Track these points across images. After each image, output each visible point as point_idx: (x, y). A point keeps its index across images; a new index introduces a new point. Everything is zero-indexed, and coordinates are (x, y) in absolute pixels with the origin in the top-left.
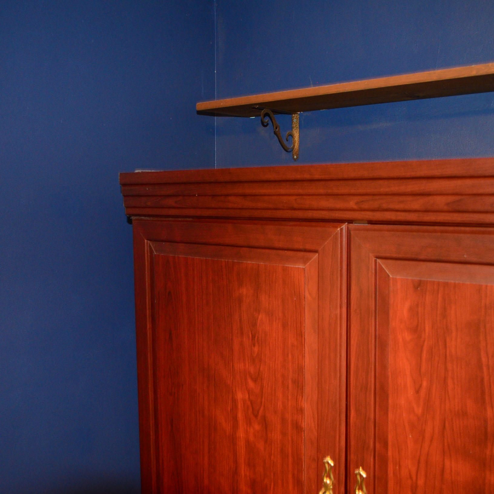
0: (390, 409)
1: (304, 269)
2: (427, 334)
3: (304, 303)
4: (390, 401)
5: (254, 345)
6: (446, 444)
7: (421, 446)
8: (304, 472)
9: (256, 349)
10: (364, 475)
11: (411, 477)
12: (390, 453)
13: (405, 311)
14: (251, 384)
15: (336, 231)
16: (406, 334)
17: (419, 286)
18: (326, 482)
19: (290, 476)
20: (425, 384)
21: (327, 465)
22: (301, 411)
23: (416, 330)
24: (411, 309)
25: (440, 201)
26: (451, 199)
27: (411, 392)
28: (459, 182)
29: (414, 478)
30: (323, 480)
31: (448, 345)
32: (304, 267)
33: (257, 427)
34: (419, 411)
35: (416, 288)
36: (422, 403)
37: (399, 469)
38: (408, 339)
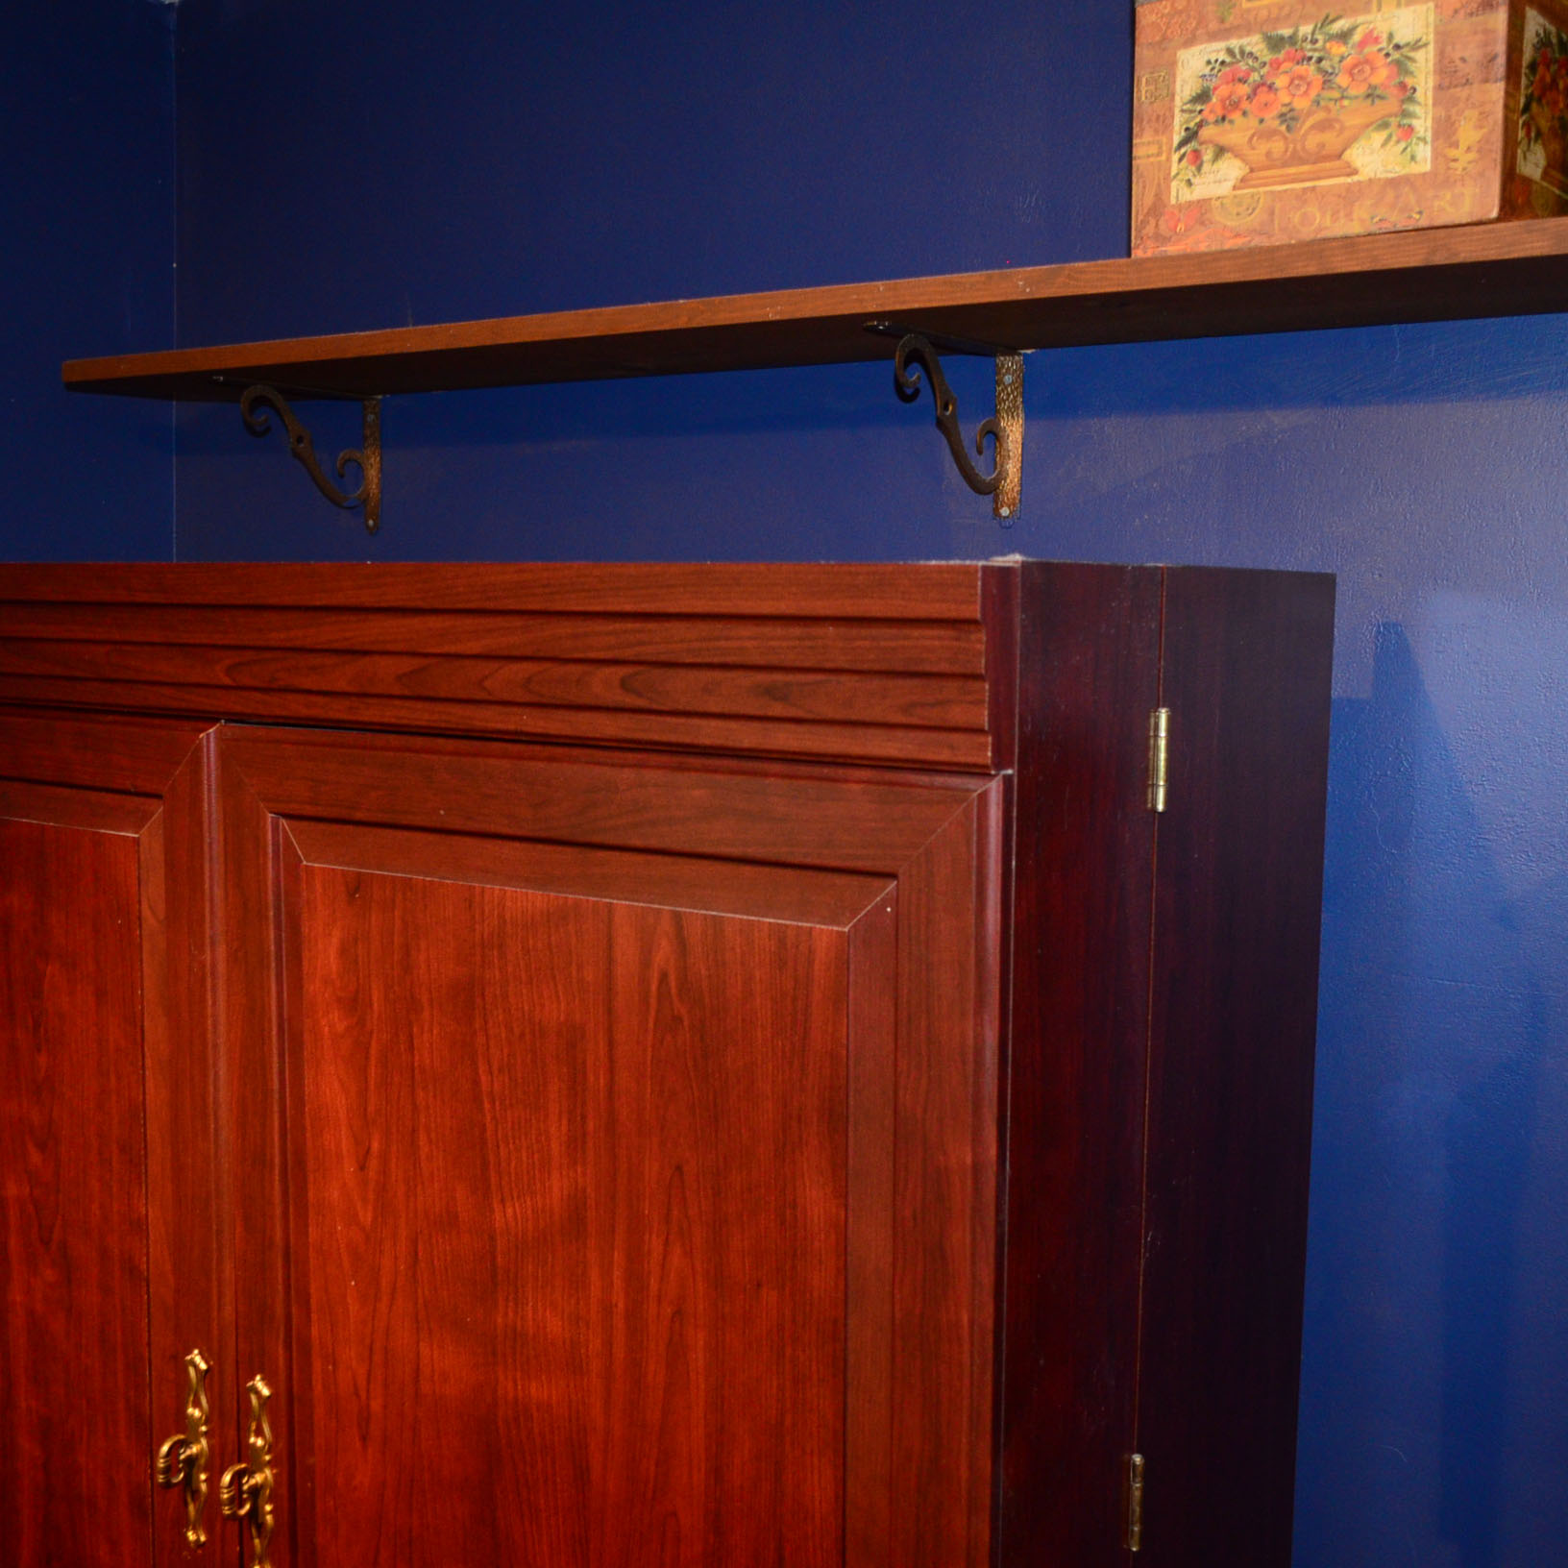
0: (311, 1214)
1: (136, 841)
2: (376, 1016)
3: (138, 932)
4: (311, 1195)
5: (39, 1050)
6: (420, 1301)
7: (374, 1310)
8: (151, 1392)
9: (43, 1060)
10: (266, 1392)
11: (358, 1395)
12: (314, 1332)
13: (333, 953)
14: (35, 1157)
15: (197, 742)
16: (336, 1014)
17: (356, 888)
18: (192, 1415)
19: (121, 1405)
20: (375, 1146)
21: (192, 1371)
22: (139, 1227)
23: (354, 1003)
24: (343, 951)
25: (386, 671)
26: (408, 664)
27: (350, 1168)
28: (415, 622)
29: (363, 1395)
30: (186, 1409)
31: (415, 1041)
32: (136, 836)
33: (49, 1275)
34: (366, 1217)
35: (351, 895)
36: (371, 1196)
37: (334, 1371)
38: (341, 1027)
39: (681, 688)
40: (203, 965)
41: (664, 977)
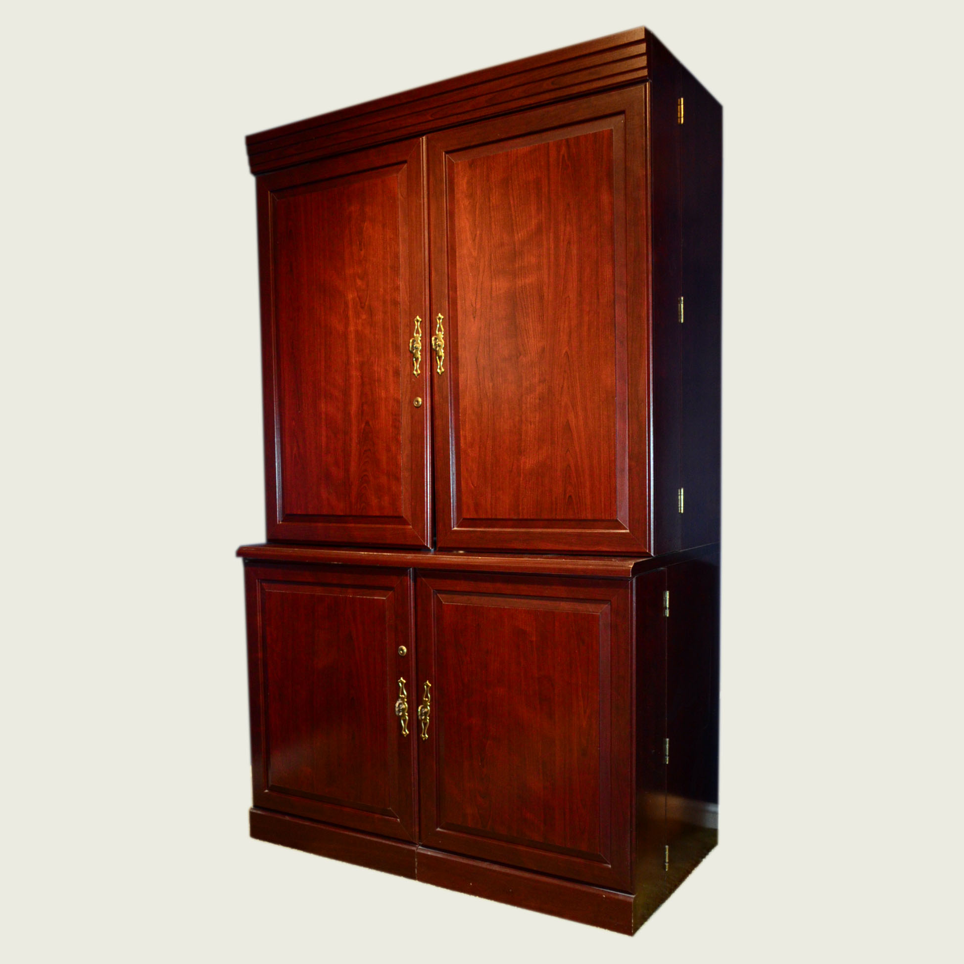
2: (478, 196)
3: (398, 203)
5: (361, 250)
6: (492, 270)
7: (477, 279)
9: (362, 253)
10: (442, 317)
11: (472, 305)
13: (464, 186)
14: (359, 282)
15: (419, 142)
16: (466, 200)
17: (472, 163)
18: (416, 337)
19: (390, 345)
20: (478, 232)
21: (416, 323)
22: (397, 289)
23: (471, 195)
24: (468, 182)
25: (482, 100)
26: (488, 97)
27: (470, 242)
30: (413, 336)
32: (397, 177)
34: (475, 254)
35: (470, 166)
36: (477, 247)
37: (465, 303)
38: (467, 204)
39: (568, 80)
40: (420, 204)
41: (564, 156)
